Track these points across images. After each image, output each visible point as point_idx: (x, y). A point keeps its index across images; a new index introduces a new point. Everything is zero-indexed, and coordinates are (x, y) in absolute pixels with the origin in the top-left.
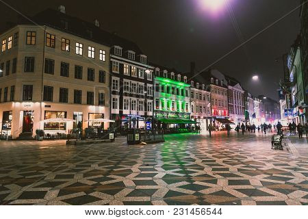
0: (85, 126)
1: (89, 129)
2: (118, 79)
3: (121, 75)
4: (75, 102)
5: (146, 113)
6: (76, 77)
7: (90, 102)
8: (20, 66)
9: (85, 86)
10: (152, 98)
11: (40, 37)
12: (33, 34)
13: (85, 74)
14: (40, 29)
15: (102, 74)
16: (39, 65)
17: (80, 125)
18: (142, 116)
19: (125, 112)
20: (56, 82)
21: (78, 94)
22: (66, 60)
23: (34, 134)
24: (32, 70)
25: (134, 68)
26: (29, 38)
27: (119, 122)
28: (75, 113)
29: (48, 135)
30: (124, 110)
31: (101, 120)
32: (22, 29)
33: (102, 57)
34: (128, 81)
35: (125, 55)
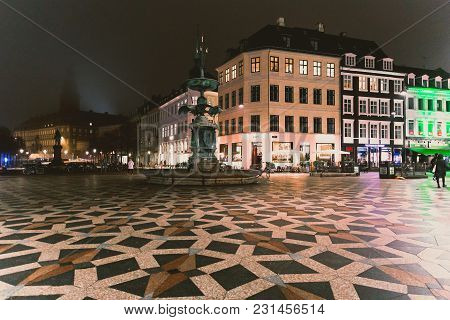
0: (313, 159)
1: (318, 162)
2: (351, 98)
3: (356, 93)
4: (301, 131)
5: (392, 142)
6: (301, 102)
7: (317, 130)
9: (311, 111)
10: (402, 120)
11: (264, 62)
12: (257, 60)
13: (310, 97)
14: (264, 53)
15: (330, 94)
16: (265, 93)
17: (308, 157)
18: (386, 146)
19: (361, 140)
20: (281, 109)
21: (303, 121)
22: (289, 83)
23: (264, 166)
24: (258, 100)
25: (374, 80)
26: (253, 65)
27: (354, 154)
28: (301, 143)
30: (359, 138)
31: (331, 152)
32: (246, 56)
33: (330, 73)
34: (366, 99)
35: (360, 65)
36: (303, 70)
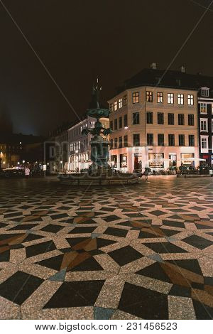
0: (179, 165)
1: (183, 167)
2: (206, 120)
3: (209, 116)
4: (170, 145)
6: (169, 124)
7: (182, 144)
8: (130, 121)
9: (177, 130)
11: (142, 95)
12: (137, 94)
13: (176, 120)
14: (141, 89)
15: (191, 117)
16: (143, 118)
17: (174, 164)
20: (155, 129)
21: (171, 137)
22: (160, 110)
23: (143, 170)
24: (138, 123)
26: (134, 98)
27: (209, 161)
28: (170, 154)
29: (154, 171)
31: (192, 159)
32: (129, 92)
33: (190, 102)
36: (170, 100)
